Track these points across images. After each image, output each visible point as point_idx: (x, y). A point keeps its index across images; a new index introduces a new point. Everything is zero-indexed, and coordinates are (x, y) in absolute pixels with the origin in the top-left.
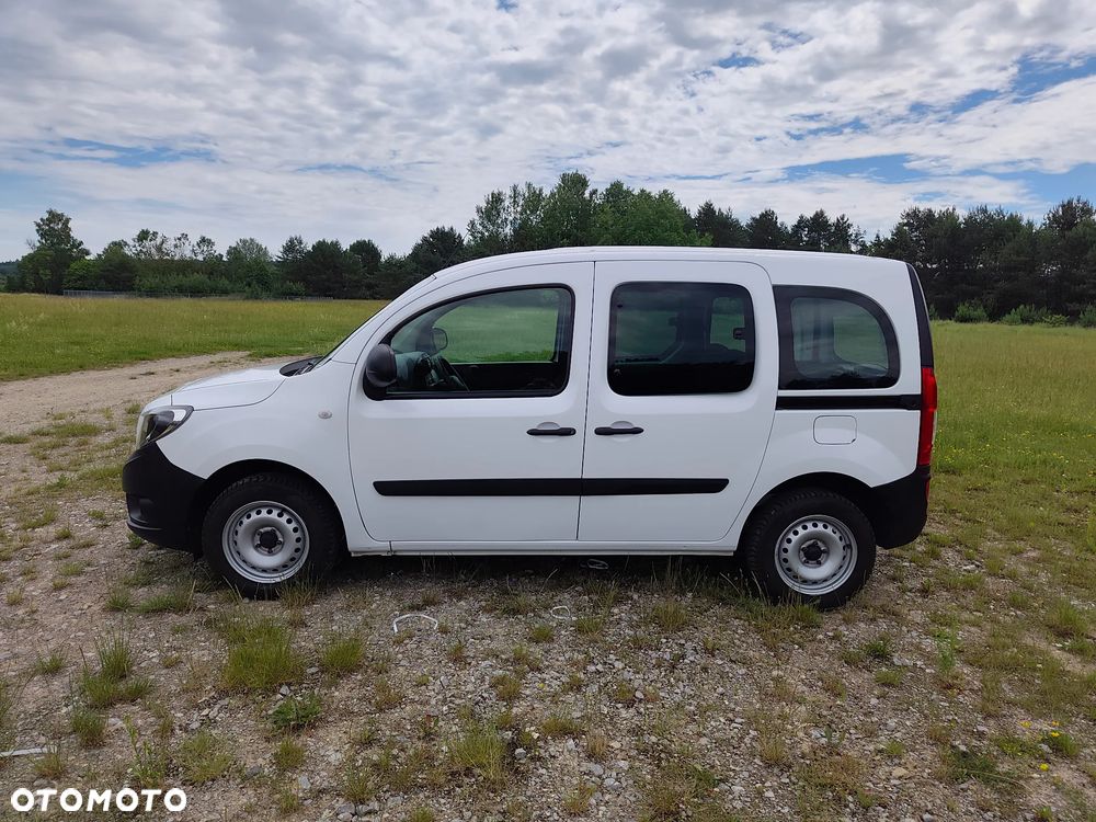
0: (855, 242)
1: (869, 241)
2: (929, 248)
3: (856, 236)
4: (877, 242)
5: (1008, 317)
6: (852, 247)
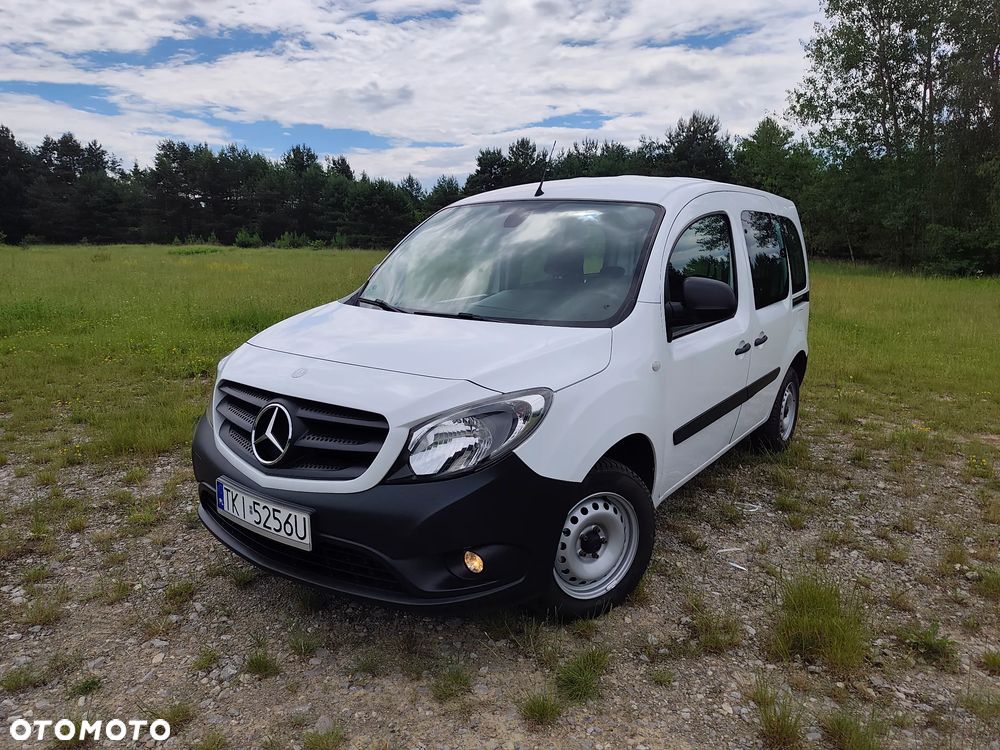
0: (113, 169)
1: (128, 169)
2: (193, 180)
3: (113, 163)
4: (136, 171)
5: (278, 242)
6: (110, 174)
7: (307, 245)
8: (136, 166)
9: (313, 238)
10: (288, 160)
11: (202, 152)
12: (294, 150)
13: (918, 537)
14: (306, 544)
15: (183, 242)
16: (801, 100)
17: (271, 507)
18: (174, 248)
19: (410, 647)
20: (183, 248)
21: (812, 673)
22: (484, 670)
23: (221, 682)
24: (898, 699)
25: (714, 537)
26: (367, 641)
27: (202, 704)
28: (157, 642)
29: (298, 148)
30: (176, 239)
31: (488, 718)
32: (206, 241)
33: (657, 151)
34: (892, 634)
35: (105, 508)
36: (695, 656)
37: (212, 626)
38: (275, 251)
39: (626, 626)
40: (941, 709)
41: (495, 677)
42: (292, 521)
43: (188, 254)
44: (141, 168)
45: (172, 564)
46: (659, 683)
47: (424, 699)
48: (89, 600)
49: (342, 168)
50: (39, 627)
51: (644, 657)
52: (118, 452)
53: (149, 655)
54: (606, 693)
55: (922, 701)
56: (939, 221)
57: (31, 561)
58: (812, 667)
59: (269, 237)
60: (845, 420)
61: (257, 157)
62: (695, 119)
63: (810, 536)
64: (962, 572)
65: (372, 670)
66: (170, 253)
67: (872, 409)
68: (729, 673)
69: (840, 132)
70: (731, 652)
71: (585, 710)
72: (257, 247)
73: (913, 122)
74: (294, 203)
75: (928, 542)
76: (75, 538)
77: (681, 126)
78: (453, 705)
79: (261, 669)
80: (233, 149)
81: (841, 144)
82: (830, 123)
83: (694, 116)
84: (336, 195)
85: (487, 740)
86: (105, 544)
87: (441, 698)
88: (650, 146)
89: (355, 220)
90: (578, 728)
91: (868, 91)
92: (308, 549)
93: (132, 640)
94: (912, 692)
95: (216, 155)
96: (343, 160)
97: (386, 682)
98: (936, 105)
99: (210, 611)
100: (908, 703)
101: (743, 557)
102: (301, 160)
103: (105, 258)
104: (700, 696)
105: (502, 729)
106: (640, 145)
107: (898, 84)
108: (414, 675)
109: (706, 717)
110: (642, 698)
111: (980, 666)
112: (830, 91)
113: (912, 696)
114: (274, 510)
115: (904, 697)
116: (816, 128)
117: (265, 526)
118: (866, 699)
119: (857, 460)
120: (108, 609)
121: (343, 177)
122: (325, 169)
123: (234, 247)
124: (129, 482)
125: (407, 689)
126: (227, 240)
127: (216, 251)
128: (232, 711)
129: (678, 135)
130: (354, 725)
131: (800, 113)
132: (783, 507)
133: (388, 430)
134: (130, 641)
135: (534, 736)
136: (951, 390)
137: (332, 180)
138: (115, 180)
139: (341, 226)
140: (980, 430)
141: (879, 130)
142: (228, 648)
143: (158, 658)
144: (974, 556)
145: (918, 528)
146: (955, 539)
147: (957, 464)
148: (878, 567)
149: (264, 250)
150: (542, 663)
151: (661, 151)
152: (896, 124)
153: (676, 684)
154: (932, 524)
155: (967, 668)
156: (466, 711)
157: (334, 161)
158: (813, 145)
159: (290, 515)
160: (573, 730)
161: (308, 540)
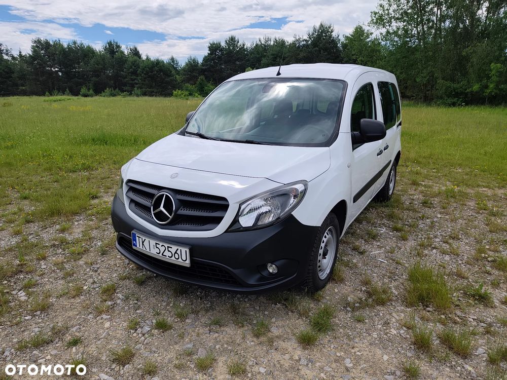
0: (7, 54)
1: (16, 54)
2: (54, 60)
3: (7, 51)
4: (20, 55)
5: (103, 94)
6: (5, 57)
7: (119, 94)
8: (20, 52)
9: (123, 91)
10: (106, 49)
11: (57, 45)
12: (108, 43)
13: (462, 241)
14: (187, 263)
15: (51, 95)
16: (377, 16)
17: (166, 245)
18: (46, 98)
19: (235, 310)
20: (51, 98)
21: (428, 311)
22: (273, 320)
23: (144, 335)
24: (470, 322)
25: (367, 246)
26: (212, 308)
27: (137, 347)
28: (104, 316)
29: (111, 42)
30: (47, 93)
31: (282, 344)
32: (64, 94)
33: (302, 43)
34: (460, 290)
35: (54, 245)
36: (372, 307)
37: (131, 306)
38: (102, 99)
39: (336, 293)
40: (490, 325)
41: (280, 323)
42: (179, 252)
43: (55, 101)
44: (23, 54)
45: (99, 274)
46: (359, 321)
47: (248, 337)
48: (61, 296)
49: (136, 53)
50: (40, 312)
51: (348, 309)
52: (52, 214)
53: (102, 323)
54: (335, 328)
55: (481, 322)
56: (443, 79)
57: (23, 276)
58: (428, 309)
59: (98, 90)
60: (415, 183)
61: (89, 47)
62: (321, 25)
63: (411, 243)
64: (485, 258)
65: (218, 323)
66: (45, 101)
67: (427, 177)
68: (390, 314)
69: (395, 33)
70: (388, 304)
71: (328, 337)
72: (92, 96)
73: (432, 27)
74: (110, 72)
75: (467, 244)
76: (42, 262)
77: (315, 30)
78: (263, 339)
79: (163, 327)
80: (75, 43)
81: (396, 39)
82: (391, 28)
83: (321, 24)
84: (133, 67)
85: (284, 355)
86: (60, 266)
87: (257, 336)
88: (298, 40)
89: (144, 81)
90: (326, 346)
91: (409, 11)
92: (188, 266)
93: (91, 316)
94: (476, 318)
95: (66, 46)
96: (136, 49)
97: (226, 329)
98: (443, 19)
99: (127, 298)
100: (475, 323)
101: (383, 256)
102: (112, 49)
103: (10, 105)
104: (380, 326)
105: (290, 349)
106: (294, 39)
107: (424, 7)
108: (240, 325)
109: (385, 336)
110: (353, 329)
111: (503, 303)
112: (391, 11)
113: (476, 320)
114: (168, 247)
115: (472, 320)
116: (384, 31)
117: (162, 254)
118: (455, 323)
119: (425, 203)
120: (72, 300)
121: (136, 58)
122: (126, 53)
123: (80, 97)
124: (63, 231)
125: (238, 332)
126: (76, 93)
127: (70, 99)
128: (154, 349)
129: (313, 34)
130: (217, 352)
131: (376, 23)
132: (396, 229)
133: (229, 205)
134: (90, 316)
135: (306, 351)
136: (460, 165)
137: (131, 59)
138: (9, 61)
139: (137, 84)
140: (478, 186)
141: (414, 31)
142: (143, 317)
143: (107, 325)
144: (489, 250)
145: (460, 237)
146: (478, 242)
147: (472, 204)
148: (447, 258)
149: (97, 98)
150: (301, 315)
151: (305, 43)
152: (423, 29)
153: (367, 321)
154: (467, 234)
155: (498, 305)
156: (271, 341)
157: (131, 49)
158: (382, 40)
159: (178, 249)
160: (324, 347)
161: (188, 261)
